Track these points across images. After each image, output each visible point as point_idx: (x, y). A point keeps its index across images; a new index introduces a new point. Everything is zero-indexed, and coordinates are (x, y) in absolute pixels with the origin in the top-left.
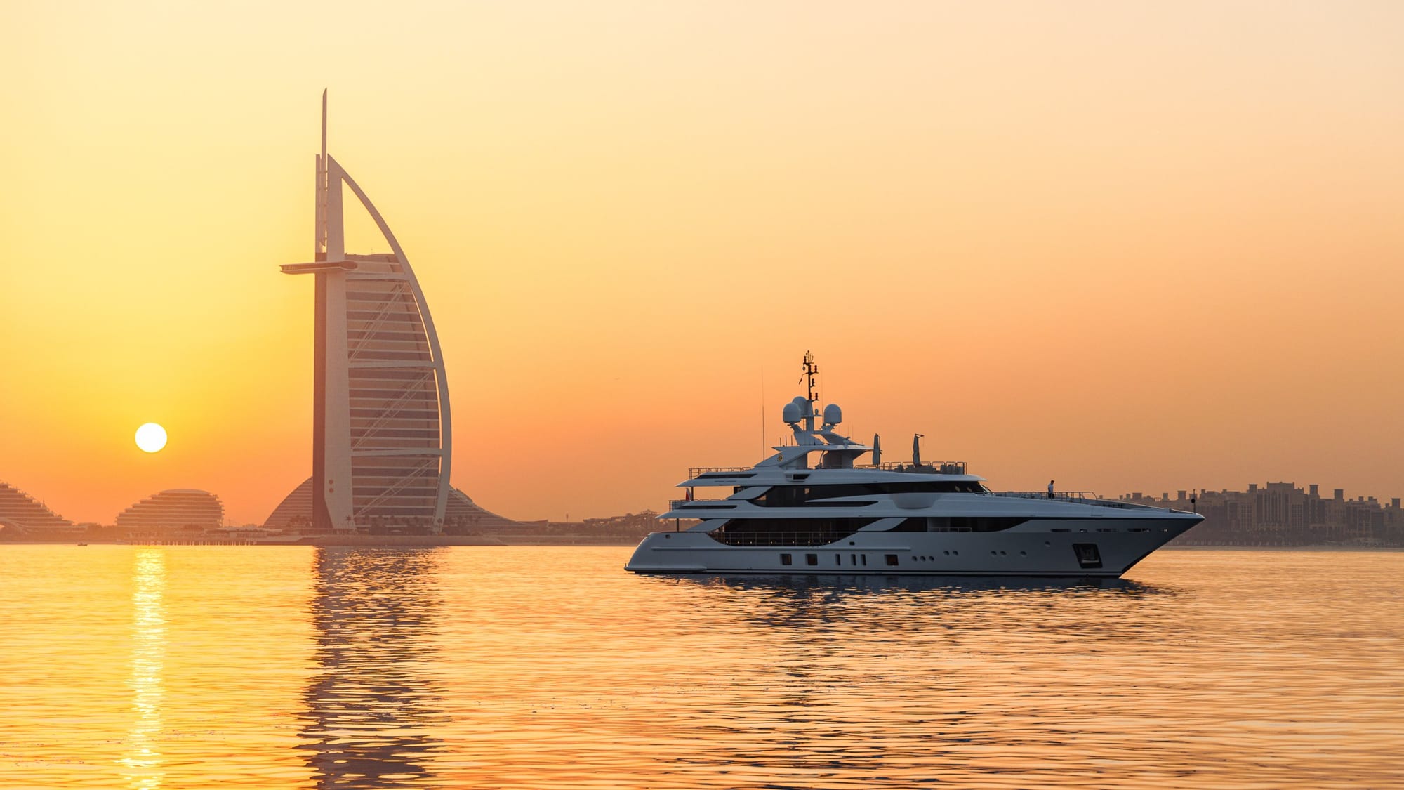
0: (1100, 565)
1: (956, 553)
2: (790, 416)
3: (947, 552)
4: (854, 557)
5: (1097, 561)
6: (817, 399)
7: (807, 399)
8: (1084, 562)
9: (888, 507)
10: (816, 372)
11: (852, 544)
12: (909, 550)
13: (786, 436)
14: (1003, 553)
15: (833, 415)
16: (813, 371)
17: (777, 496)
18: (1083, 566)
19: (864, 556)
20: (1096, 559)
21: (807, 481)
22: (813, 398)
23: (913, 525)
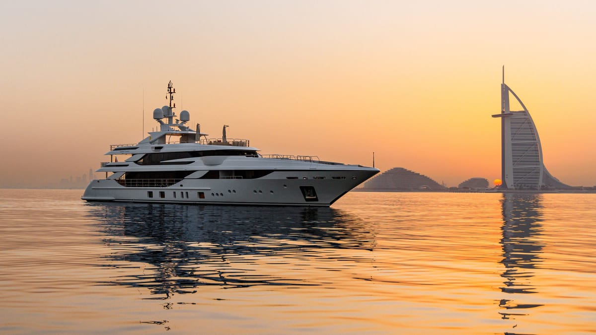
0: (316, 200)
1: (234, 191)
2: (157, 115)
3: (230, 191)
4: (182, 193)
5: (315, 197)
6: (174, 107)
7: (169, 106)
8: (307, 197)
9: (200, 165)
10: (174, 92)
11: (181, 186)
12: (210, 190)
13: (156, 127)
14: (260, 192)
15: (185, 116)
16: (172, 91)
17: (148, 159)
18: (307, 200)
19: (187, 193)
20: (314, 196)
21: (162, 151)
22: (172, 106)
23: (212, 175)
